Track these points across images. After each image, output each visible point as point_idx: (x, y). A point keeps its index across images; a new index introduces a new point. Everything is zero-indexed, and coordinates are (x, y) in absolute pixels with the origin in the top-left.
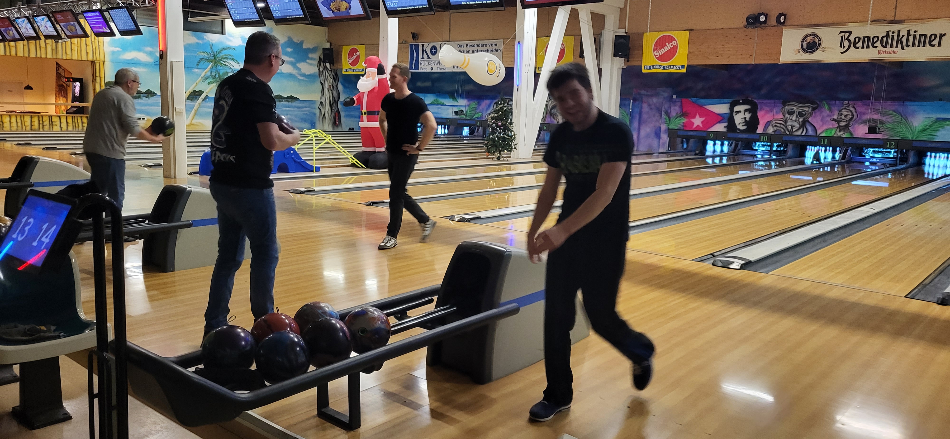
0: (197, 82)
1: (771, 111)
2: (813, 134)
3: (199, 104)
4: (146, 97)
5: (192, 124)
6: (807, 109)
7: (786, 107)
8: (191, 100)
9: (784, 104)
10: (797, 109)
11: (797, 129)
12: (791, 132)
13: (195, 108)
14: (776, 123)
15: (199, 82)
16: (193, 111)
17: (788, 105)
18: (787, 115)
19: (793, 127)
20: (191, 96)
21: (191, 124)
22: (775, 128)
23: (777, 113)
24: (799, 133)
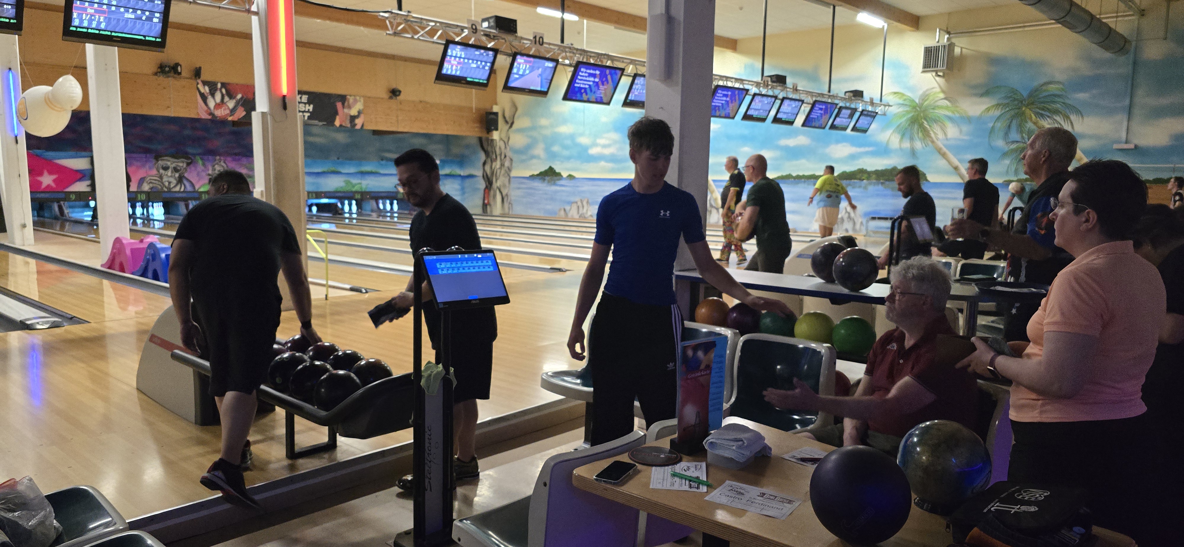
1: (143, 166)
2: (192, 190)
6: (181, 164)
7: (160, 162)
9: (157, 158)
10: (172, 164)
11: (174, 185)
12: (169, 189)
14: (150, 179)
17: (162, 160)
18: (161, 171)
19: (170, 183)
22: (151, 185)
23: (150, 168)
24: (177, 189)
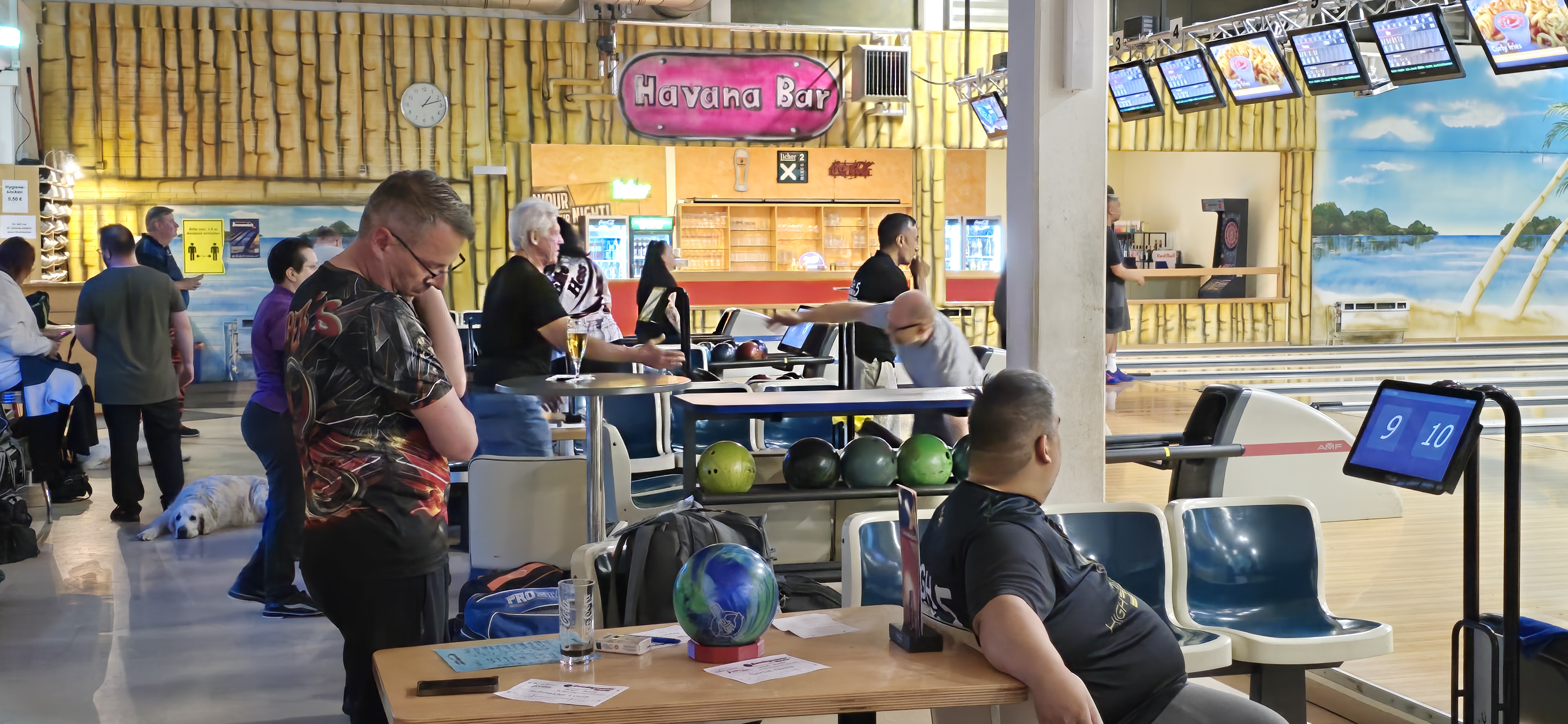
0: (1544, 193)
3: (1546, 257)
4: (1411, 243)
5: (1525, 319)
8: (1527, 247)
13: (1535, 270)
15: (1550, 193)
16: (1529, 282)
20: (1526, 236)
21: (1522, 319)
